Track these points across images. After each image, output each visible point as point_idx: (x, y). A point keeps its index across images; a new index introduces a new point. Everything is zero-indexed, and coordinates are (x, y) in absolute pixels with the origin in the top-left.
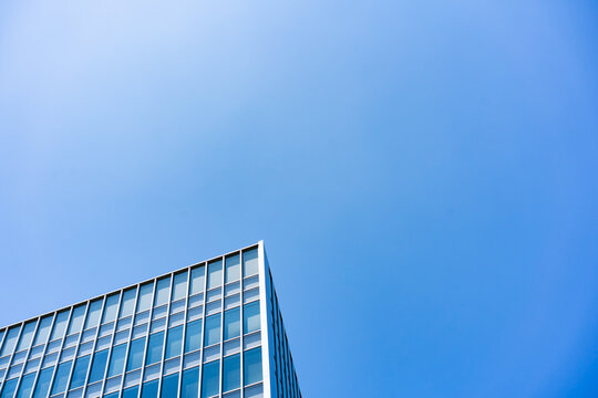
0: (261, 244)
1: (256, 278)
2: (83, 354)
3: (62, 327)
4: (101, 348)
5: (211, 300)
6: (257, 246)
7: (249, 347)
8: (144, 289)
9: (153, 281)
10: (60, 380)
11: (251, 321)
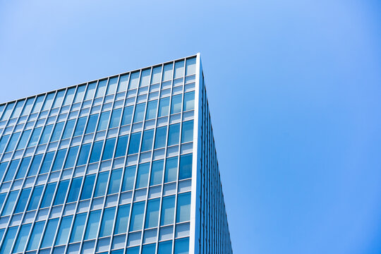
0: (198, 55)
1: (193, 77)
2: (82, 115)
3: (70, 98)
4: (94, 113)
5: (164, 88)
6: (196, 56)
7: (186, 119)
8: (123, 78)
9: (128, 73)
10: (68, 130)
11: (188, 103)
